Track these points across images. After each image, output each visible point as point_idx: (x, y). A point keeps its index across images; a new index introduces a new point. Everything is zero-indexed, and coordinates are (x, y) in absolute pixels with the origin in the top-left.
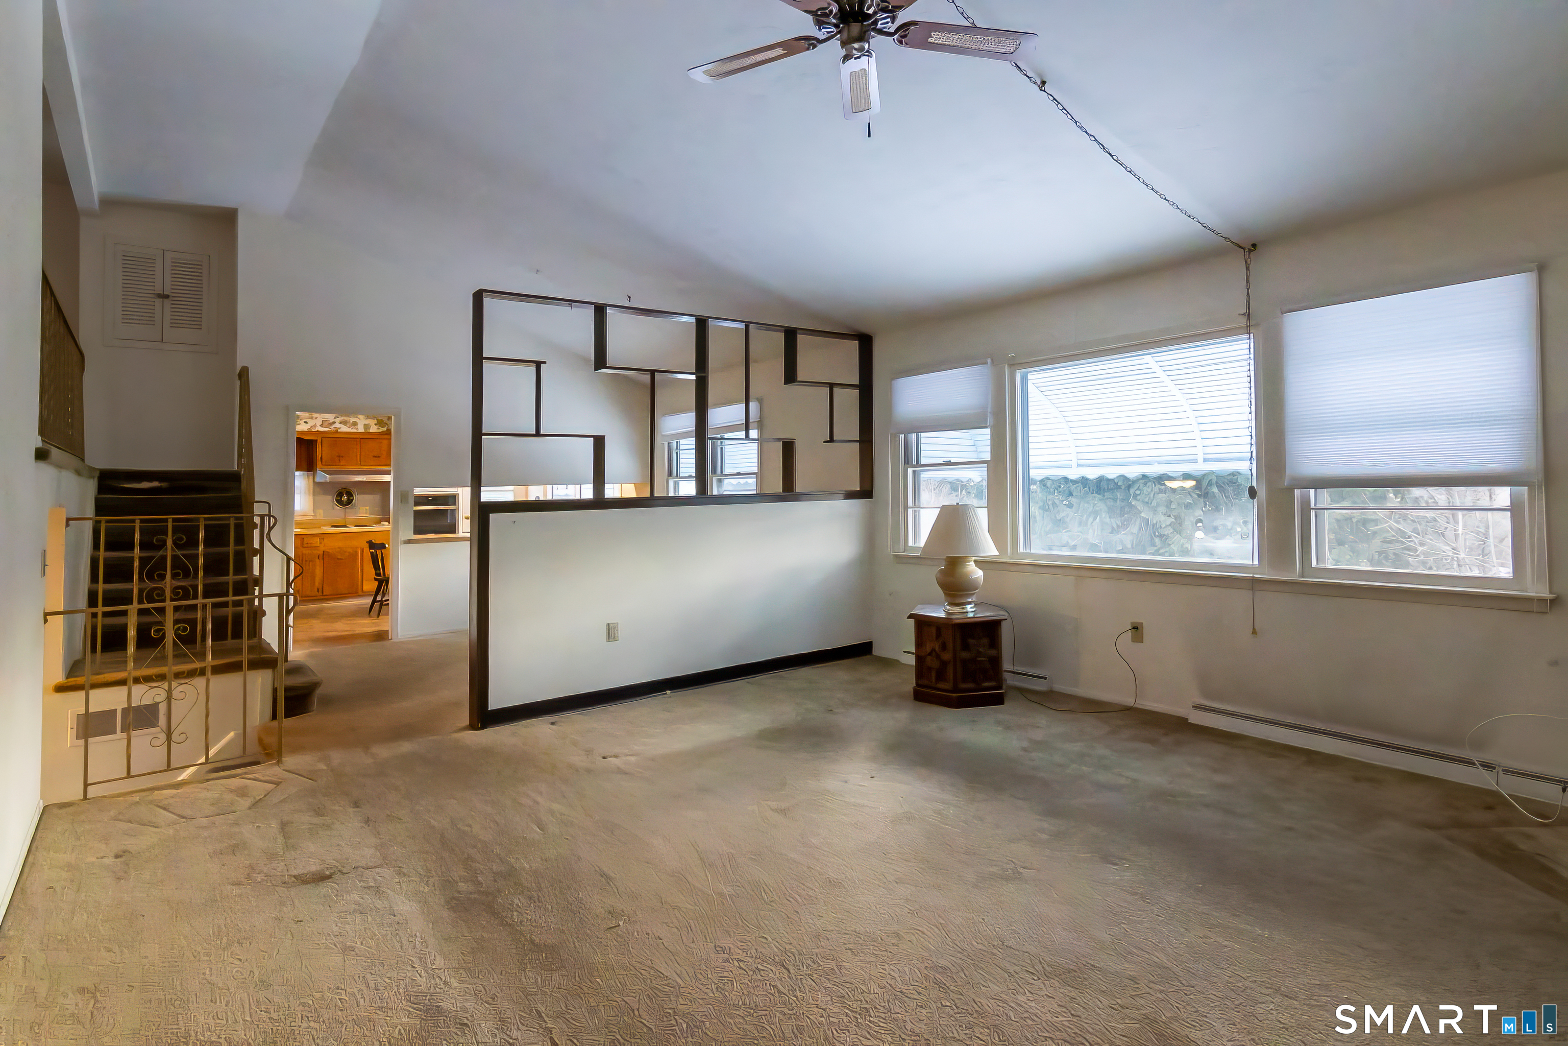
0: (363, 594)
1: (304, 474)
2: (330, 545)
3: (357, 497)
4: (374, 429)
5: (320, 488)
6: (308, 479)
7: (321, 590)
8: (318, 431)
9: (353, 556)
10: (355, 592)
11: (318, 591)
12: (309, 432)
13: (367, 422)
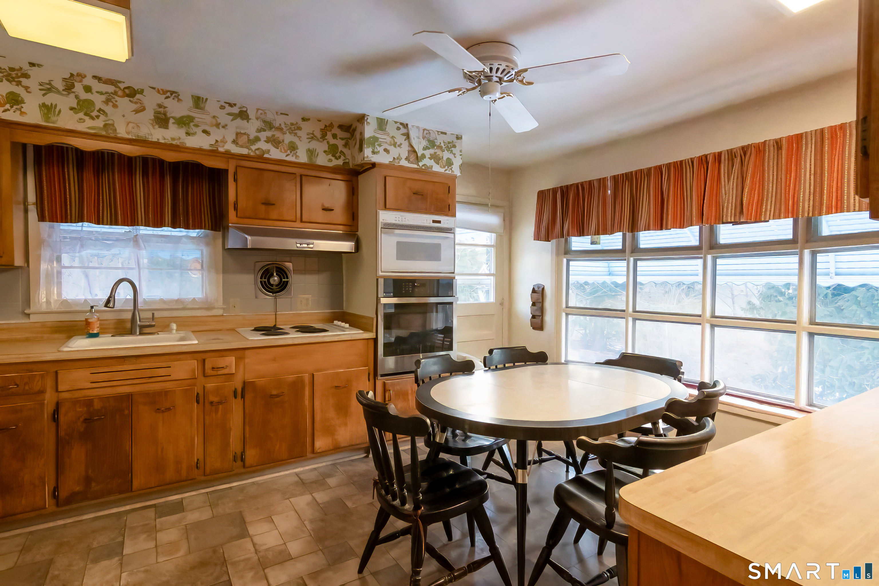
0: (314, 455)
1: (206, 235)
2: (253, 371)
3: (294, 278)
4: (323, 159)
5: (234, 260)
6: (214, 241)
7: (240, 457)
8: (228, 152)
9: (296, 389)
11: (235, 460)
12: (212, 153)
13: (313, 145)
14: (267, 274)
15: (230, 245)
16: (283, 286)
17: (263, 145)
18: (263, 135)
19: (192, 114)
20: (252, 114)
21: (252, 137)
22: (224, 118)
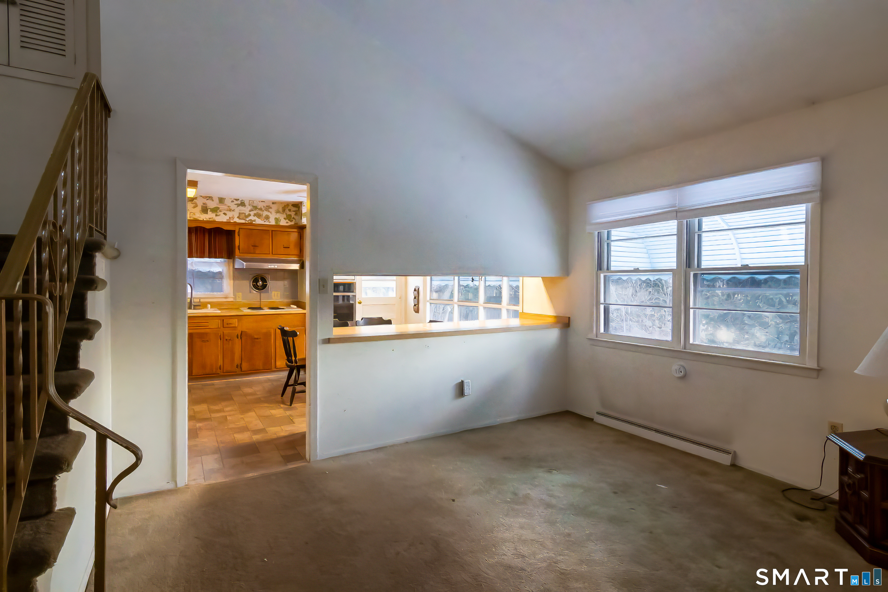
0: (276, 370)
1: (225, 261)
2: (246, 326)
3: (270, 283)
4: (283, 222)
5: (239, 274)
6: (229, 264)
7: (240, 366)
8: (235, 222)
9: (267, 335)
10: (267, 368)
11: (237, 367)
12: (228, 223)
13: (278, 216)
14: (256, 281)
15: (236, 267)
16: (264, 287)
17: (252, 218)
18: (252, 213)
19: (218, 206)
20: (247, 203)
21: (247, 214)
22: (233, 206)
